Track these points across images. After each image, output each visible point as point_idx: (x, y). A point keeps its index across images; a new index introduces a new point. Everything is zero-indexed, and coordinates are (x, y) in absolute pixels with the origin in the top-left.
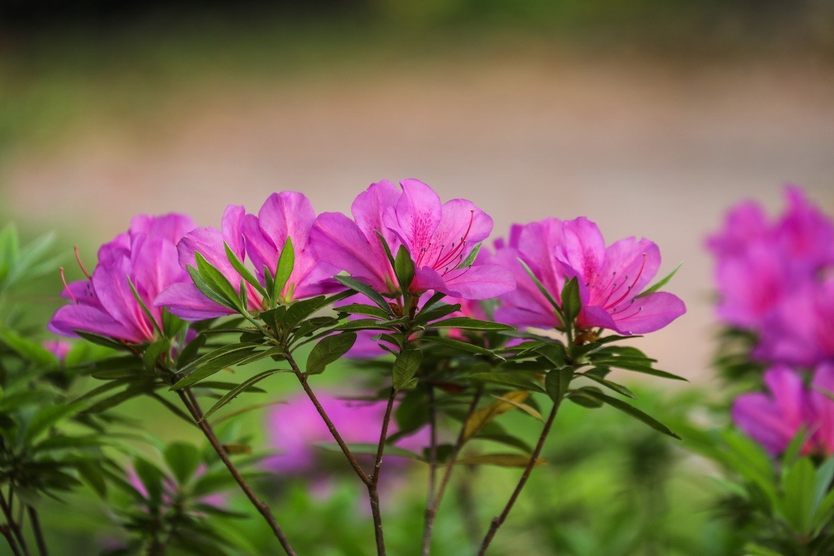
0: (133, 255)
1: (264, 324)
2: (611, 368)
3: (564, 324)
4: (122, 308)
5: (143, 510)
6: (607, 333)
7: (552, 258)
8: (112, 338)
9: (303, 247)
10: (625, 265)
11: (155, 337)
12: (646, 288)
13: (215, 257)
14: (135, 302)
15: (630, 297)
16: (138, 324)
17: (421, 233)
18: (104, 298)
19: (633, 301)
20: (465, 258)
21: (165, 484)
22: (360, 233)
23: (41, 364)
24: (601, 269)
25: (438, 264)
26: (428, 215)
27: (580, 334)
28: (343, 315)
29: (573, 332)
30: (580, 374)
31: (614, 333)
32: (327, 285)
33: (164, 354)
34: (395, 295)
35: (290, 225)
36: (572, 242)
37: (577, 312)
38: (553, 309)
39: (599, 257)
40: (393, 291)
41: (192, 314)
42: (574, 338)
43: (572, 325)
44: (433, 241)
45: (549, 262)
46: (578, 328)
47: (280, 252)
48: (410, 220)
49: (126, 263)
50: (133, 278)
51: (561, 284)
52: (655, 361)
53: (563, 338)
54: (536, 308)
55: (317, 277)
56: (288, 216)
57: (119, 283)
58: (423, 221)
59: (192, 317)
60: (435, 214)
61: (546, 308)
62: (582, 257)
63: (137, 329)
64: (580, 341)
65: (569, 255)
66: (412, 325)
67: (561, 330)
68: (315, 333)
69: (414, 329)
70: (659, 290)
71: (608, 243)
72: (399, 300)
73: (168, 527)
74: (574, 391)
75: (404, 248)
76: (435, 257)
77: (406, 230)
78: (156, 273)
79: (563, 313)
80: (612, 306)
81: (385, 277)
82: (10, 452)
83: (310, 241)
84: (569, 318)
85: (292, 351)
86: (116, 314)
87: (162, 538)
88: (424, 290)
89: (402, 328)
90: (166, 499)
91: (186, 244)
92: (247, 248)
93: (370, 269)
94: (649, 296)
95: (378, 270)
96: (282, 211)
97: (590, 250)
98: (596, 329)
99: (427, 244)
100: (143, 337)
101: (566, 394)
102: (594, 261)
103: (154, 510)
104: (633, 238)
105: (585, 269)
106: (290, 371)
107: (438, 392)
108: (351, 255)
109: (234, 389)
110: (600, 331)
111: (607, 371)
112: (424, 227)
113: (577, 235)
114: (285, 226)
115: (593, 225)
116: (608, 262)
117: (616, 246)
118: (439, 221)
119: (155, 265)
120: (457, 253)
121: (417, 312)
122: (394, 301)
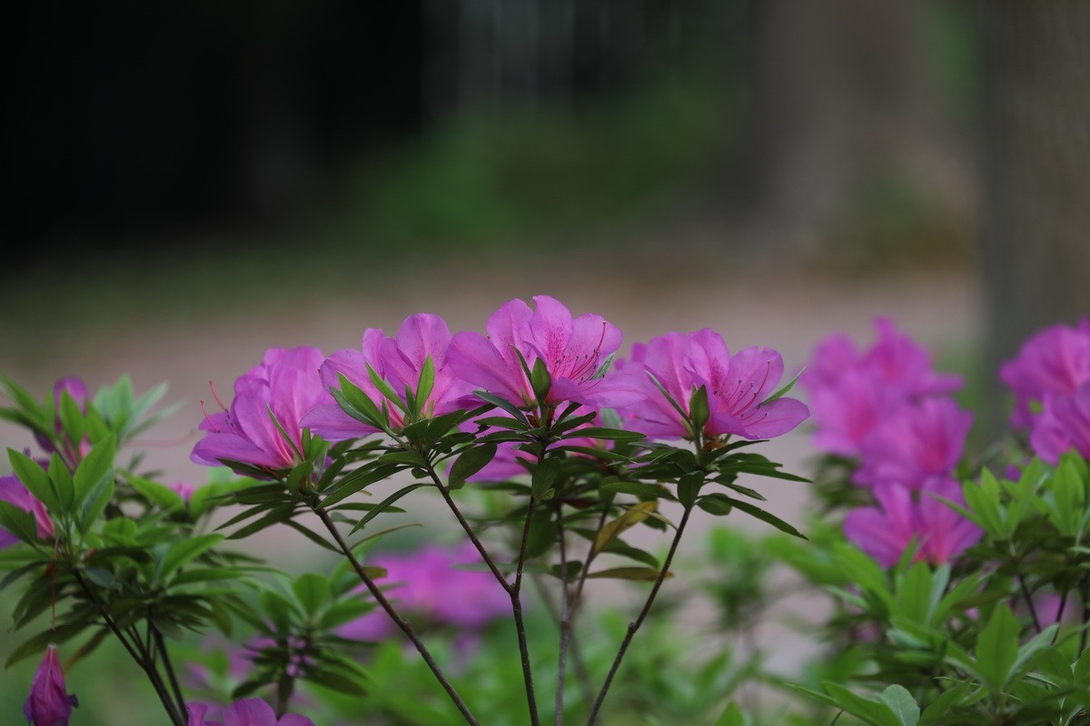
0: (272, 384)
1: (407, 441)
2: (740, 474)
3: (692, 432)
4: (264, 435)
5: (271, 643)
6: (734, 439)
7: (677, 370)
8: (254, 464)
9: (440, 367)
10: (749, 373)
11: (295, 462)
12: (769, 396)
13: (357, 378)
14: (275, 429)
15: (755, 404)
16: (279, 450)
17: (555, 347)
18: (246, 426)
19: (759, 407)
20: (598, 369)
21: (293, 617)
22: (495, 350)
23: (165, 507)
24: (726, 379)
25: (572, 376)
26: (561, 329)
27: (708, 441)
28: (483, 427)
29: (701, 439)
30: (710, 480)
31: (743, 439)
32: (464, 402)
33: (304, 479)
34: (532, 408)
35: (427, 346)
36: (698, 353)
37: (705, 421)
38: (681, 419)
39: (724, 366)
40: (529, 404)
41: (337, 434)
42: (702, 445)
43: (701, 434)
44: (566, 354)
45: (675, 375)
46: (706, 436)
47: (419, 373)
48: (545, 334)
49: (266, 391)
50: (272, 406)
51: (688, 396)
52: (781, 465)
53: (691, 447)
54: (664, 419)
55: (454, 394)
56: (425, 337)
57: (259, 412)
58: (557, 335)
59: (336, 437)
60: (567, 328)
61: (673, 419)
62: (708, 367)
63: (278, 456)
64: (708, 447)
65: (696, 365)
66: (549, 435)
67: (690, 439)
68: (454, 449)
69: (551, 439)
70: (783, 396)
71: (733, 353)
72: (535, 413)
73: (296, 659)
74: (704, 497)
75: (540, 360)
76: (569, 370)
77: (542, 343)
78: (293, 402)
79: (691, 421)
80: (738, 413)
81: (520, 392)
82: (146, 587)
83: (446, 361)
84: (697, 427)
85: (434, 466)
86: (258, 441)
87: (291, 670)
88: (559, 401)
89: (539, 439)
90: (294, 631)
91: (329, 367)
92: (386, 370)
93: (507, 385)
94: (773, 402)
95: (514, 385)
96: (419, 332)
97: (716, 360)
98: (723, 436)
99: (561, 358)
100: (284, 463)
101: (697, 501)
102: (719, 370)
103: (283, 643)
104: (756, 348)
105: (711, 379)
106: (433, 485)
107: (567, 509)
108: (487, 372)
109: (373, 510)
110: (728, 438)
111: (735, 477)
112: (557, 341)
113: (702, 345)
114: (423, 348)
115: (717, 336)
116: (732, 370)
117: (740, 355)
118: (571, 335)
119: (291, 394)
120: (591, 364)
121: (553, 423)
122: (531, 414)
